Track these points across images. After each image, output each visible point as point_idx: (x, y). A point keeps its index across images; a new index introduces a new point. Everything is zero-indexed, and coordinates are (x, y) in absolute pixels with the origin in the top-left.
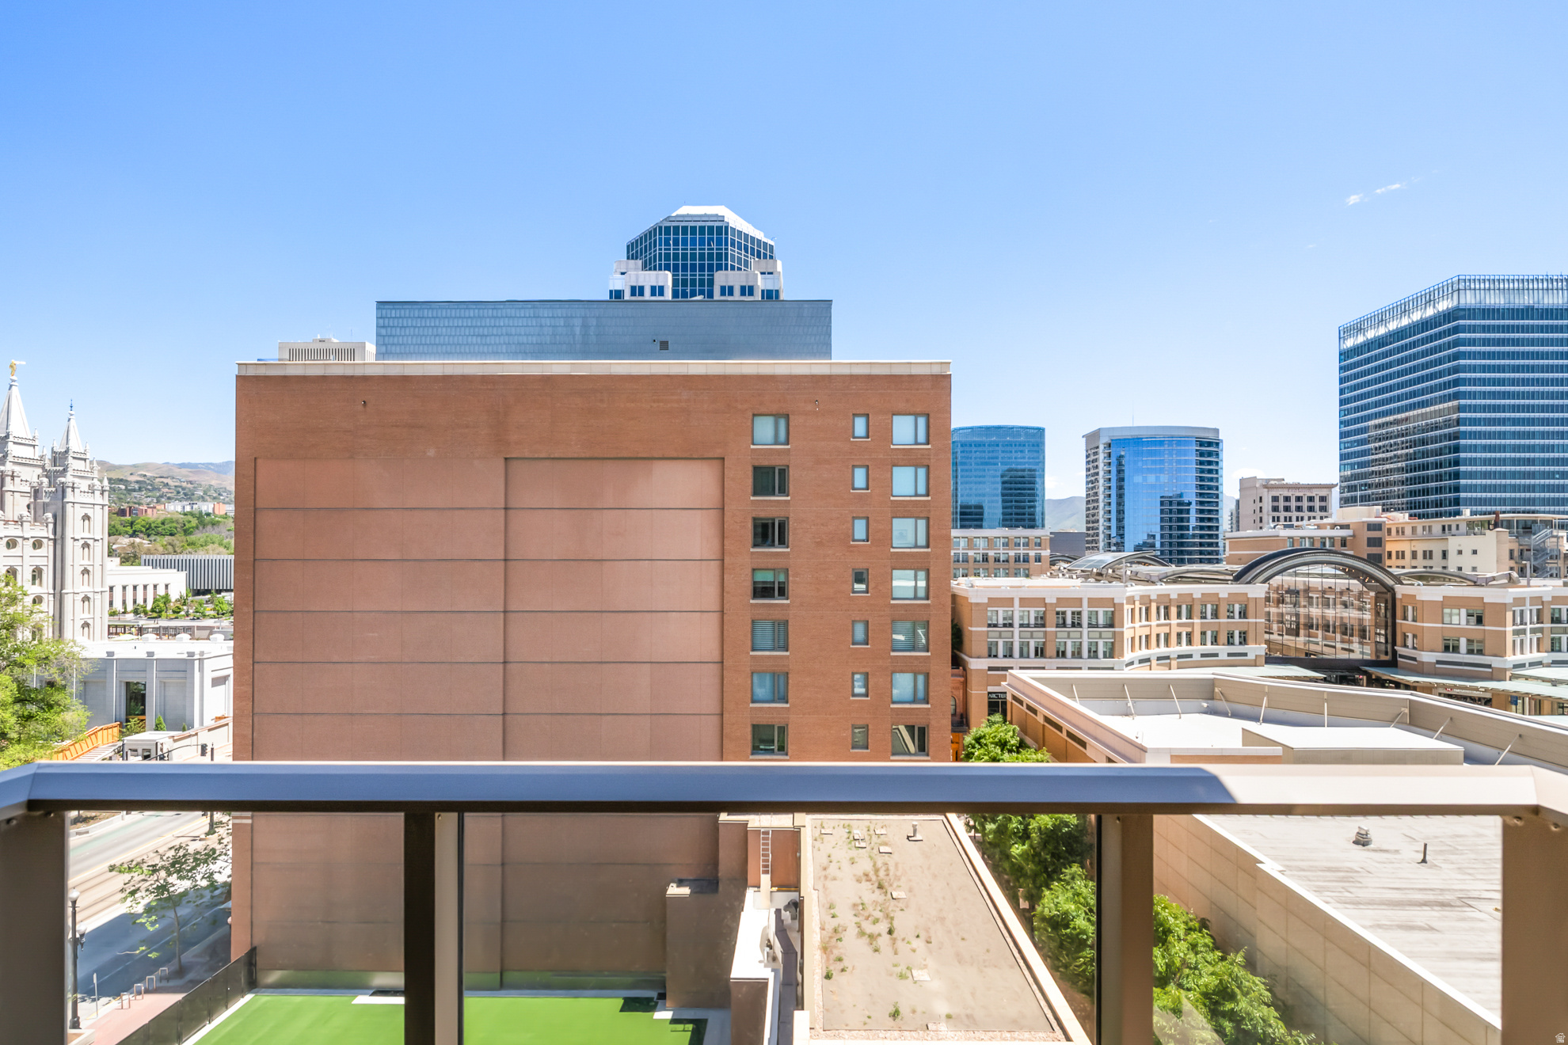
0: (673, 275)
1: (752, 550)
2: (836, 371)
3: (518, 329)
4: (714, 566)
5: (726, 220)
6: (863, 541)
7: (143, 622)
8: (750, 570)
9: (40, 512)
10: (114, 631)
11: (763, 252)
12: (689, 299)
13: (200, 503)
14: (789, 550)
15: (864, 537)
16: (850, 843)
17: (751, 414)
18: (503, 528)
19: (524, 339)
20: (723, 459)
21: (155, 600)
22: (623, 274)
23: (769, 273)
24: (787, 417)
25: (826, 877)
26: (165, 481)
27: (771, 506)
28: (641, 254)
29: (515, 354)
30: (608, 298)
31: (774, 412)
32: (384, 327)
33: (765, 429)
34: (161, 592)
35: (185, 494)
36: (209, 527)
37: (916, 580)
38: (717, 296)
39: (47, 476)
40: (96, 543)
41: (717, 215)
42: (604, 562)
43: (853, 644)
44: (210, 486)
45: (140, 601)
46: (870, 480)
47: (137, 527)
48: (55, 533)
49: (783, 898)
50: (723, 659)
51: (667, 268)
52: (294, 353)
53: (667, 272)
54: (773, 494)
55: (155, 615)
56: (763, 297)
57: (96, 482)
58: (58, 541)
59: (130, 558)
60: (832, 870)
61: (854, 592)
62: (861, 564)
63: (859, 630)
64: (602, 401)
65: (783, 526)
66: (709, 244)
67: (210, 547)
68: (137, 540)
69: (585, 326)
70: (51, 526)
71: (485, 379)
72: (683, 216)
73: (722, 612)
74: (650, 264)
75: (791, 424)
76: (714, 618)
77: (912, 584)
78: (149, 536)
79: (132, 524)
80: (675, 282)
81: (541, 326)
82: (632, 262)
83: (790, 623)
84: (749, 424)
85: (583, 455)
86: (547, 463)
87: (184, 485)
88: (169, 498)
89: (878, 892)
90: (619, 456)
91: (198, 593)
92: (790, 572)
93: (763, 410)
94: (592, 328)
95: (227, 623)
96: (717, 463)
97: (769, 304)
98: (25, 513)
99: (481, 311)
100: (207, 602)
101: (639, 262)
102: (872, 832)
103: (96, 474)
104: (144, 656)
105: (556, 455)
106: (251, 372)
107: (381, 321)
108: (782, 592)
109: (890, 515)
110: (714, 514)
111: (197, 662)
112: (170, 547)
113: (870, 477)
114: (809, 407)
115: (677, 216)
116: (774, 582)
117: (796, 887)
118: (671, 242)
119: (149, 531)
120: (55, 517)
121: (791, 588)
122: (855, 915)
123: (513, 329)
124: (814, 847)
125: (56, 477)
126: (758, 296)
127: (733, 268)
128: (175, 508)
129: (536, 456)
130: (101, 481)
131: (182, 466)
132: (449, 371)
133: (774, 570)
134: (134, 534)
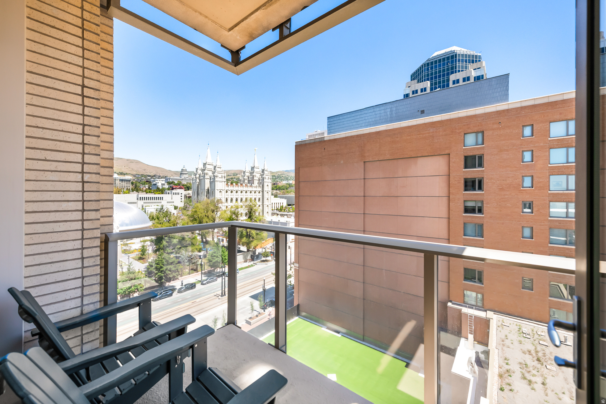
0: (430, 82)
1: (464, 192)
2: (511, 107)
3: (368, 117)
4: (445, 200)
5: (456, 51)
6: (530, 187)
7: (278, 212)
8: (463, 201)
9: (260, 184)
10: (273, 214)
11: (474, 60)
12: (434, 91)
13: (289, 181)
14: (484, 192)
15: (530, 185)
16: (520, 333)
17: (463, 134)
18: (363, 186)
19: (370, 120)
20: (449, 154)
21: (280, 207)
22: (409, 87)
23: (478, 69)
24: (483, 132)
25: (503, 345)
26: (283, 175)
27: (474, 173)
28: (417, 77)
29: (367, 126)
30: (403, 98)
31: (475, 131)
32: (329, 125)
33: (470, 140)
34: (282, 205)
35: (286, 179)
36: (291, 187)
37: (567, 208)
38: (451, 85)
39: (261, 176)
40: (270, 192)
41: (451, 51)
42: (398, 197)
43: (523, 238)
44: (292, 176)
45: (278, 207)
46: (534, 157)
47: (277, 188)
48: (262, 190)
49: (480, 348)
50: (449, 238)
51: (428, 80)
52: (309, 136)
53: (428, 81)
54: (475, 167)
55: (280, 211)
56: (475, 80)
57: (269, 176)
58: (263, 191)
59: (276, 196)
60: (507, 342)
61: (523, 212)
62: (528, 198)
63: (527, 232)
64: (397, 138)
65: (480, 182)
66: (447, 64)
67: (291, 193)
68: (277, 191)
69: (391, 111)
70: (262, 188)
71: (358, 136)
72: (435, 56)
73: (449, 218)
74: (421, 80)
75: (485, 135)
76: (445, 221)
77: (565, 210)
78: (279, 190)
79: (276, 187)
80: (431, 85)
81: (376, 114)
82: (413, 81)
83: (484, 226)
84: (462, 138)
85: (390, 158)
86: (378, 162)
87: (286, 176)
88: (283, 180)
89: (536, 362)
90: (404, 157)
91: (289, 205)
92: (484, 202)
93: (469, 131)
94: (394, 112)
95: (294, 214)
96: (446, 157)
97: (478, 83)
98: (257, 185)
99: (357, 114)
100: (291, 208)
101: (416, 81)
102: (535, 332)
103: (269, 175)
104: (278, 221)
105: (381, 159)
106: (298, 144)
107: (329, 123)
108: (480, 211)
109: (548, 174)
110: (445, 178)
111: (288, 224)
112: (283, 193)
113: (534, 156)
114: (495, 126)
115: (432, 57)
116: (475, 206)
117: (487, 345)
118: (430, 69)
119: (279, 189)
120: (262, 185)
121: (485, 209)
122: (521, 368)
123: (367, 117)
124: (497, 329)
125: (262, 176)
126: (472, 80)
127: (459, 71)
128: (284, 182)
129: (374, 160)
130: (270, 176)
131: (286, 171)
132: (347, 135)
133: (475, 201)
134: (276, 190)
